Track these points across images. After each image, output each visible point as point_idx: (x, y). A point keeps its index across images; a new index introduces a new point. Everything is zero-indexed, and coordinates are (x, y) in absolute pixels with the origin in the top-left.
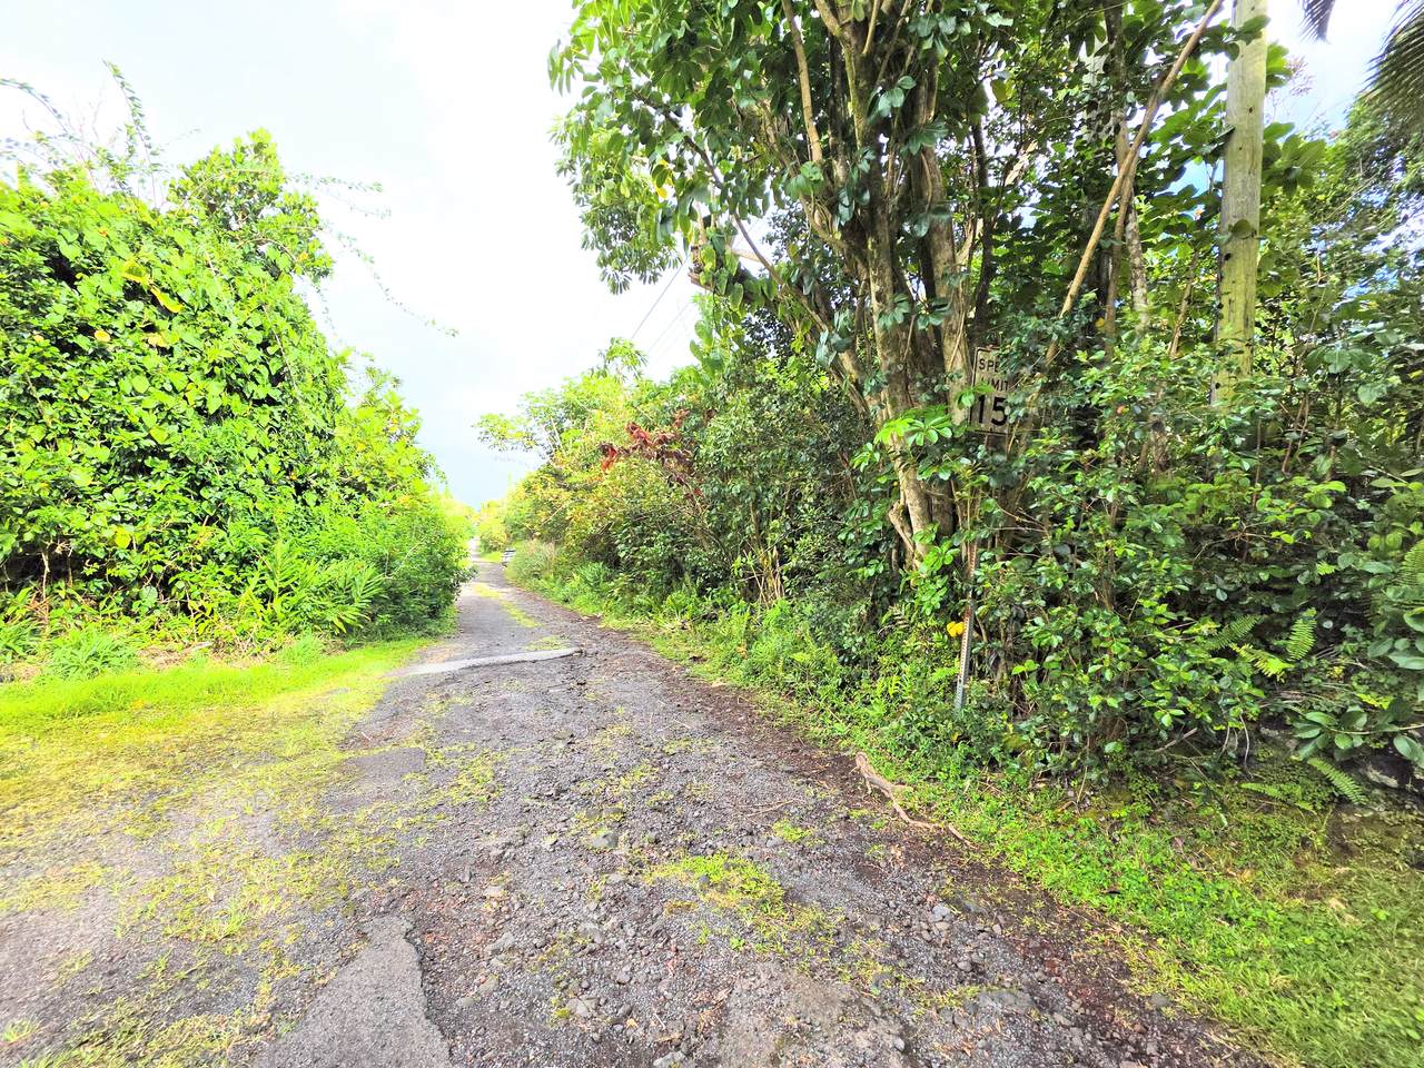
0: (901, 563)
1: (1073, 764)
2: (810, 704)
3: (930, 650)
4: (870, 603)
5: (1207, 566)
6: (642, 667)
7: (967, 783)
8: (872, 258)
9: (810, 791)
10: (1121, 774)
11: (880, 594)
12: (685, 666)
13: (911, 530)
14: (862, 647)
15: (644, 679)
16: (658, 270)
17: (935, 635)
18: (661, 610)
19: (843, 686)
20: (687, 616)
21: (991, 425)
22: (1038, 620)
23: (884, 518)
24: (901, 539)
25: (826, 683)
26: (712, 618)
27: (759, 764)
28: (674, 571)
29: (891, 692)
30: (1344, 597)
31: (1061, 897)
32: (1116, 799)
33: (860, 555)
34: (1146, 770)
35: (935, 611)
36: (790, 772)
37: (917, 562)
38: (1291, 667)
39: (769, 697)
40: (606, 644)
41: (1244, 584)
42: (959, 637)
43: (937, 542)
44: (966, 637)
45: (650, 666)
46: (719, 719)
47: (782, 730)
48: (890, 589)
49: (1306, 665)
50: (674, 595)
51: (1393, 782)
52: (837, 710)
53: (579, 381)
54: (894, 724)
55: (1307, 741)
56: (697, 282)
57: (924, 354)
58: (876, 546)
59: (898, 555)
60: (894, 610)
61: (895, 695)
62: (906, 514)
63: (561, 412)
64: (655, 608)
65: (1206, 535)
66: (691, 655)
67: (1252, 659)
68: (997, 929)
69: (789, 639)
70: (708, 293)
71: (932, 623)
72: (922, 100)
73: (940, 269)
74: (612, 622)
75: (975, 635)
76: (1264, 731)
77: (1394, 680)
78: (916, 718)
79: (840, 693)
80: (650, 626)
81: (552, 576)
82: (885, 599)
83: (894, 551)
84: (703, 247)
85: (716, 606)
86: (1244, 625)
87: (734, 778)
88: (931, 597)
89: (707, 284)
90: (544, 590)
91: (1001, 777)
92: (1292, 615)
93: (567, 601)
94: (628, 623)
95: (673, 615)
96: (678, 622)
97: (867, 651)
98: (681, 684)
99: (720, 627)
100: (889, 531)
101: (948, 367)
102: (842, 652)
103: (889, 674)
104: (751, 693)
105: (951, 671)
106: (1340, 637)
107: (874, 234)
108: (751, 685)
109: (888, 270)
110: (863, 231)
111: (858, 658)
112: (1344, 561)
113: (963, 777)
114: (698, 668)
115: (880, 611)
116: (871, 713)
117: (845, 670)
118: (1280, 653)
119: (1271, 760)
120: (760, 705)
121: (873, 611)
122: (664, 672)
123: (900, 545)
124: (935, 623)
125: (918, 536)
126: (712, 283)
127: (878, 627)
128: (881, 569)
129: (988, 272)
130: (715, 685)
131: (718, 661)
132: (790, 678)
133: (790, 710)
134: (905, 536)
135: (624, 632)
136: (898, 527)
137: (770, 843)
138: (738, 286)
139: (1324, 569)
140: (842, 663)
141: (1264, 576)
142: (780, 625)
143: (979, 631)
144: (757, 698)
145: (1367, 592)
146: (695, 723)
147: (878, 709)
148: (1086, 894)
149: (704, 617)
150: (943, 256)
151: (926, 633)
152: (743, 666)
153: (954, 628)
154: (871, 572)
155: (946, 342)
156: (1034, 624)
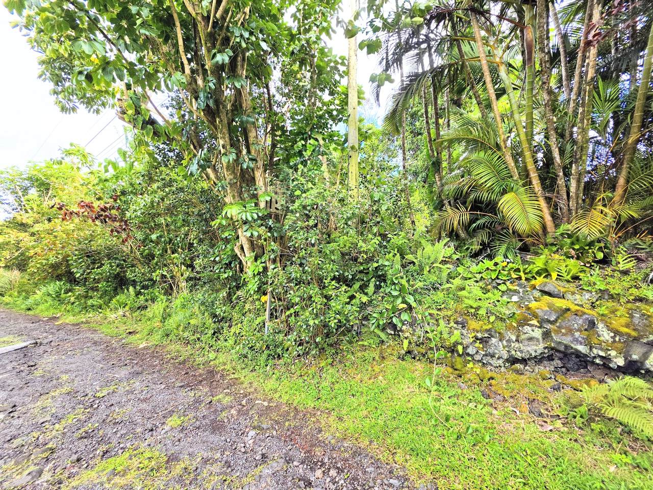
0: (242, 271)
1: (307, 349)
2: (198, 346)
3: (255, 310)
4: (228, 291)
5: (347, 265)
6: (89, 345)
7: (268, 368)
8: (219, 128)
9: (192, 394)
10: (323, 349)
11: (232, 286)
12: (123, 338)
13: (245, 256)
14: (224, 313)
15: (89, 352)
16: (100, 108)
17: (257, 302)
18: (109, 307)
19: (214, 334)
20: (127, 308)
21: (275, 210)
22: (292, 292)
23: (233, 250)
24: (241, 260)
25: (206, 334)
26: (145, 308)
27: (163, 386)
28: (120, 282)
29: (237, 333)
30: (381, 273)
31: (300, 408)
32: (322, 359)
33: (222, 268)
34: (331, 345)
35: (255, 292)
36: (181, 387)
37: (247, 270)
38: (369, 299)
39: (174, 347)
40: (62, 334)
41: (357, 271)
42: (266, 302)
43: (256, 260)
44: (268, 302)
45: (95, 343)
46: (141, 366)
47: (180, 364)
48: (237, 283)
49: (373, 298)
50: (118, 297)
51: (393, 333)
52: (212, 346)
53: (43, 165)
54: (238, 348)
55: (373, 324)
56: (123, 119)
57: (247, 176)
58: (230, 263)
59: (240, 267)
60: (239, 293)
61: (239, 333)
62: (242, 248)
63: (27, 183)
64: (104, 306)
65: (347, 255)
66: (128, 331)
67: (359, 297)
68: (274, 433)
69: (188, 314)
70: (130, 126)
71: (255, 297)
72: (239, 64)
73: (251, 140)
74: (70, 319)
75: (273, 300)
76: (363, 322)
77: (392, 299)
78: (247, 342)
79: (213, 338)
80: (99, 318)
81: (16, 294)
82: (235, 289)
83: (238, 266)
84: (126, 100)
85: (147, 300)
86: (357, 286)
87: (145, 400)
88: (253, 286)
89: (130, 122)
90: (7, 304)
91: (281, 362)
92: (369, 281)
93: (29, 309)
94: (82, 318)
95: (116, 309)
96: (120, 312)
97: (226, 314)
98: (117, 351)
99: (149, 313)
100: (235, 257)
101: (257, 183)
102: (214, 316)
103: (237, 324)
104: (164, 347)
105: (264, 318)
106: (381, 287)
107: (219, 117)
108: (164, 342)
109: (227, 135)
110: (214, 114)
111: (223, 318)
112: (380, 262)
113: (267, 366)
114: (132, 338)
115: (233, 294)
116: (228, 344)
117: (215, 326)
118: (366, 294)
119: (366, 332)
120: (169, 353)
121: (229, 295)
122: (105, 345)
123: (241, 263)
124: (256, 297)
125: (247, 258)
126: (133, 121)
127: (232, 302)
128: (231, 274)
129: (274, 146)
130: (141, 346)
131: (146, 332)
132: (186, 334)
133: (186, 351)
134: (242, 258)
135: (78, 324)
136: (239, 254)
137: (164, 431)
138: (149, 126)
139: (375, 265)
140: (215, 322)
141: (362, 268)
142: (184, 306)
143: (275, 299)
144: (168, 349)
145: (386, 271)
146: (123, 372)
147: (231, 342)
148: (310, 403)
149: (139, 308)
150: (252, 134)
151: (253, 302)
152: (160, 333)
153: (264, 299)
154: (226, 275)
155: (256, 172)
156: (290, 294)
